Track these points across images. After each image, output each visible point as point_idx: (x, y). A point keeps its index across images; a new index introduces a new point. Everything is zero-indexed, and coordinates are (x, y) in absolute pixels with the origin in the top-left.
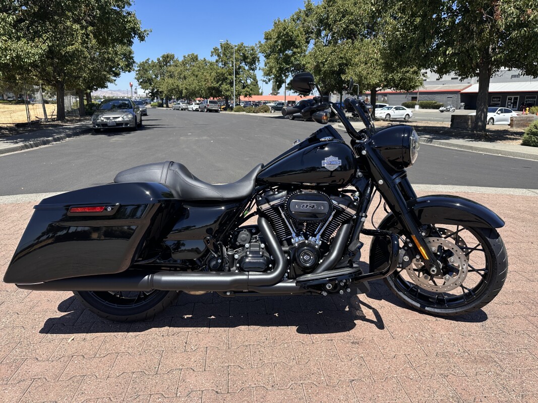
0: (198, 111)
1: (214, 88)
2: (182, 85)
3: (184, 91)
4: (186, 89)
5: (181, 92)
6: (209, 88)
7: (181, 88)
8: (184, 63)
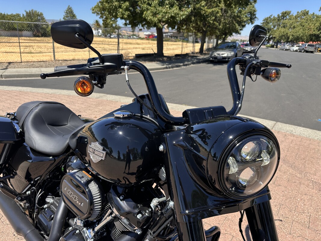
0: (297, 51)
1: (315, 35)
2: (290, 32)
3: (291, 37)
4: (293, 35)
5: (289, 38)
6: (310, 35)
7: (289, 35)
8: (296, 17)
